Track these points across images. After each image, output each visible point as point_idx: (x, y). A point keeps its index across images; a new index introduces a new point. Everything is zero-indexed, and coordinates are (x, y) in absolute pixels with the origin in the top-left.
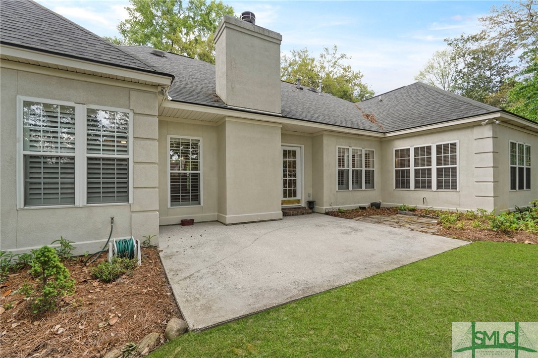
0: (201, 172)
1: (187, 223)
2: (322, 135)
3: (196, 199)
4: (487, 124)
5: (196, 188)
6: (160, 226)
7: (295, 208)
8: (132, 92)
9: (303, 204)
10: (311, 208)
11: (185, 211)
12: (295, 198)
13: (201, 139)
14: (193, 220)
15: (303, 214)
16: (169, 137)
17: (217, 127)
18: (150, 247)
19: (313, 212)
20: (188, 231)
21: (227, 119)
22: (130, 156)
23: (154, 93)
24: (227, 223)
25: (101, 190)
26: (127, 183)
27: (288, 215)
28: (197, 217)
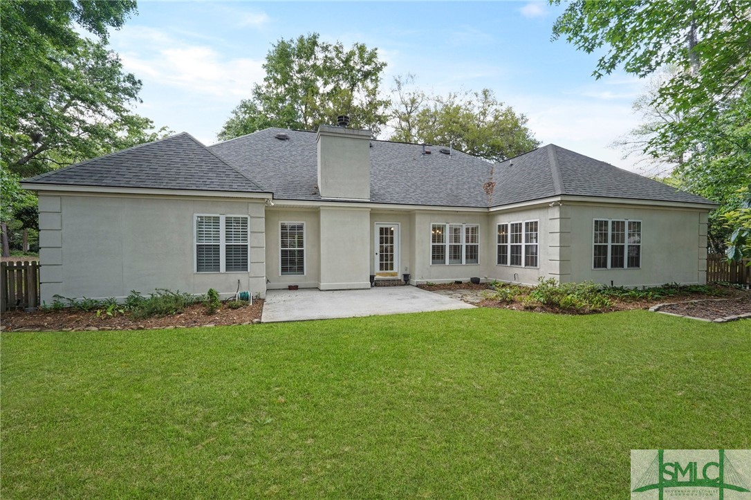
0: (304, 248)
1: (293, 288)
2: (415, 214)
3: (301, 269)
4: (554, 206)
5: (301, 262)
6: (267, 290)
7: (389, 280)
8: (250, 204)
9: (400, 277)
10: (407, 280)
11: (292, 279)
12: (391, 271)
13: (304, 222)
14: (297, 286)
15: (395, 285)
16: (280, 222)
17: (316, 212)
18: (260, 299)
19: (409, 284)
20: (293, 294)
21: (321, 208)
22: (248, 244)
23: (263, 203)
24: (321, 289)
25: (233, 264)
26: (247, 259)
27: (379, 286)
28: (300, 284)
